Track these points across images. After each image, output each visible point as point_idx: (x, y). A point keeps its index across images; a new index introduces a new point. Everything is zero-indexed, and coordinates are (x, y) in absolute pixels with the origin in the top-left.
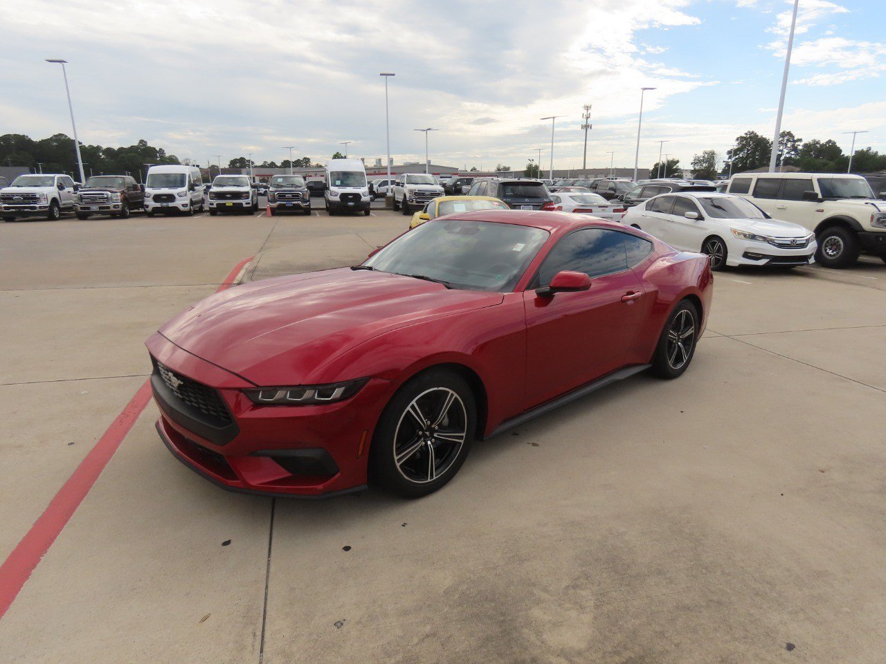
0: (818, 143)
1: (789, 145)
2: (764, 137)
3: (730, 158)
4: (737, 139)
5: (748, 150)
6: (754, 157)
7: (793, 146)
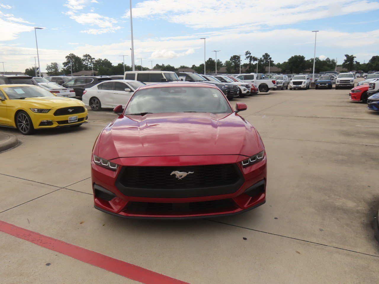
0: (101, 60)
1: (90, 60)
2: (78, 56)
3: (65, 66)
4: (66, 57)
5: (72, 63)
6: (76, 66)
7: (92, 61)
